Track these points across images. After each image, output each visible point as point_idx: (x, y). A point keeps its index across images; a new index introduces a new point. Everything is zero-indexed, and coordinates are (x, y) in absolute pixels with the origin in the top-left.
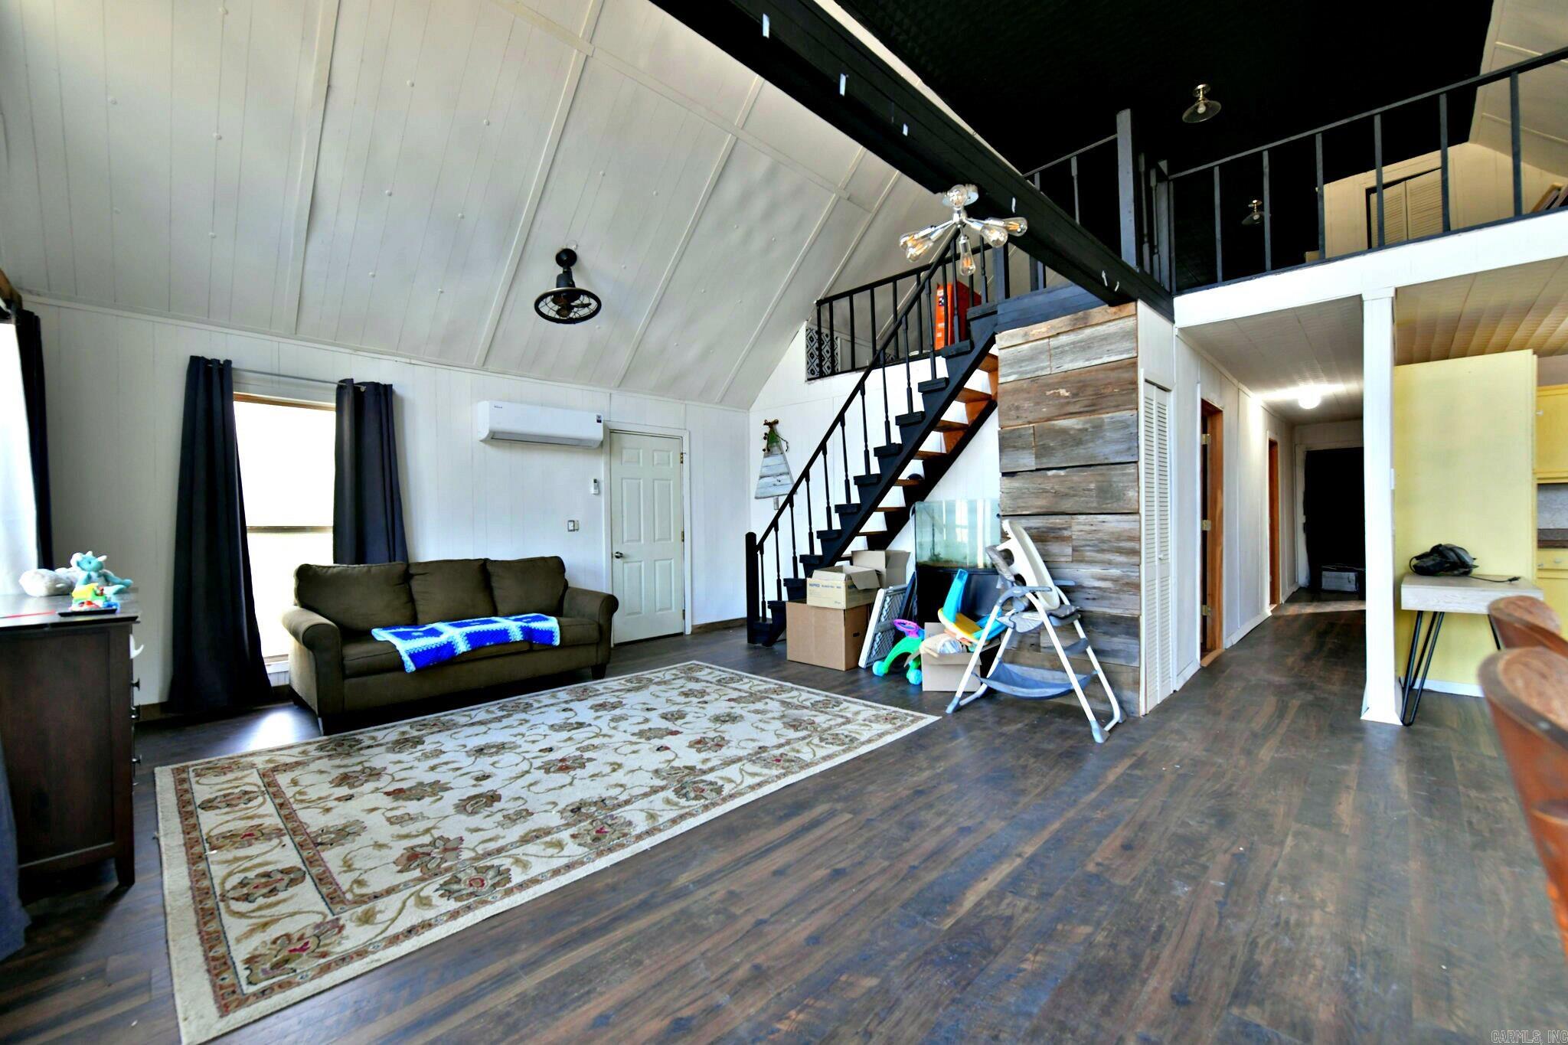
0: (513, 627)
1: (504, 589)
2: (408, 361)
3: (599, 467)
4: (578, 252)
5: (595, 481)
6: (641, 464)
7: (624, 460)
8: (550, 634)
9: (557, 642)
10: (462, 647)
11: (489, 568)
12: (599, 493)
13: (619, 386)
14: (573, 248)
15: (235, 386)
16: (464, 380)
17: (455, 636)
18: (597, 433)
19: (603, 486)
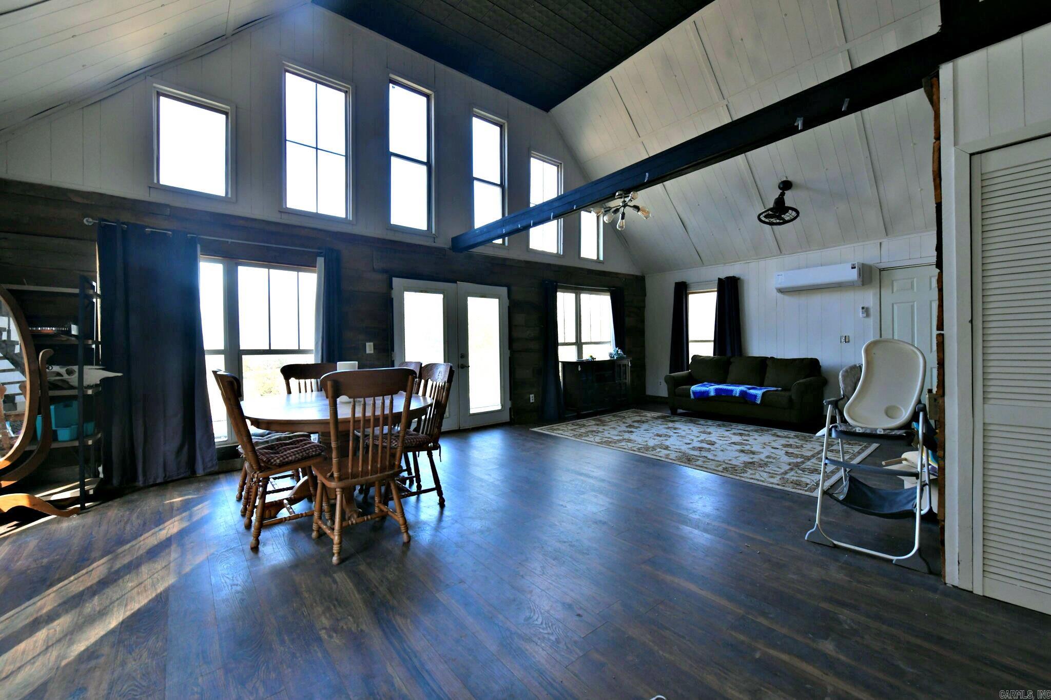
0: (737, 390)
1: (770, 374)
2: (745, 262)
3: (868, 297)
4: (789, 179)
5: (863, 308)
6: (915, 290)
7: (895, 290)
8: (755, 396)
9: (759, 402)
10: (712, 394)
11: (768, 362)
12: (868, 315)
13: (887, 235)
14: (785, 179)
15: (688, 289)
16: (773, 263)
17: (712, 389)
18: (853, 275)
19: (872, 311)
